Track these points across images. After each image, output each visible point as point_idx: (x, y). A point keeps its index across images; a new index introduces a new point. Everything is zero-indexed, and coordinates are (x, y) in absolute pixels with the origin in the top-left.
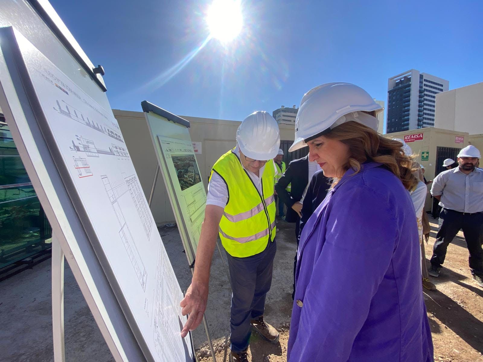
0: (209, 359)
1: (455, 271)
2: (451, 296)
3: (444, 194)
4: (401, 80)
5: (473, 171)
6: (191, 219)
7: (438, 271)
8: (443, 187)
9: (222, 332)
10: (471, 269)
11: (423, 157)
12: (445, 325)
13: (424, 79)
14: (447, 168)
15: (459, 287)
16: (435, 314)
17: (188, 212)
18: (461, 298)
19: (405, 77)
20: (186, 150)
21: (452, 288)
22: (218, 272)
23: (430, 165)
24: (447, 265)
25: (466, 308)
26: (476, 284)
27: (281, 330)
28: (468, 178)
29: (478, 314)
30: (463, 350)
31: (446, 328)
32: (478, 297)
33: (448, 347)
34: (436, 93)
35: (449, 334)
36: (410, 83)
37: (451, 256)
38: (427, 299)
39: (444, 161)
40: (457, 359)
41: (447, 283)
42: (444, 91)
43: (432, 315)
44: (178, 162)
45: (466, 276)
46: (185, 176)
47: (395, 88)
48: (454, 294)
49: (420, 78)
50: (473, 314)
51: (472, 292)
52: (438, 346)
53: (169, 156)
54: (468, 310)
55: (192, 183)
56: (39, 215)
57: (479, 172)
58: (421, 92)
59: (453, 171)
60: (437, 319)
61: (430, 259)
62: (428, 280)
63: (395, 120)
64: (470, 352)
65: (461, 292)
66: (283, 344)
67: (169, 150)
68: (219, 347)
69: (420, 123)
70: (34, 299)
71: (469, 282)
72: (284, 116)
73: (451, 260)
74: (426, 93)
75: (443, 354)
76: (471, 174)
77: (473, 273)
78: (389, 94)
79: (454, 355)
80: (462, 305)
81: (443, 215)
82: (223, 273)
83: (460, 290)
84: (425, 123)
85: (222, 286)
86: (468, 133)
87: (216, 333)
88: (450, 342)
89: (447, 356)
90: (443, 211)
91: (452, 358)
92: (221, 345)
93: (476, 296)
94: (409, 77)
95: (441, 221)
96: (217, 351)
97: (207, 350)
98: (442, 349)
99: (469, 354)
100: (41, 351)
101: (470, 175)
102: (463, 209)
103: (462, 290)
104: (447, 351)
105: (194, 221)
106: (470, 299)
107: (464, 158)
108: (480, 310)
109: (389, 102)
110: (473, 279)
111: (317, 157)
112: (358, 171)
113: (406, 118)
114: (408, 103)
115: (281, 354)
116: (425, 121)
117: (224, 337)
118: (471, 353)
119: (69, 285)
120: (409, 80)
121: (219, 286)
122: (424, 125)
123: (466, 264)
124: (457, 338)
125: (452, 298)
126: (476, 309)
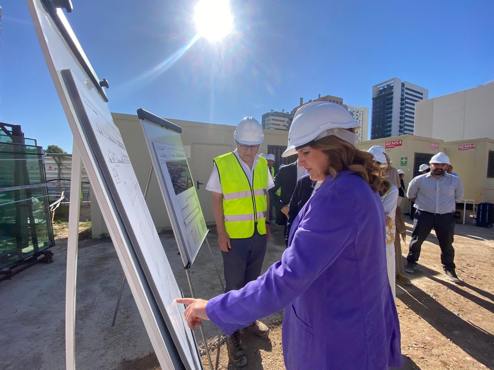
0: (203, 358)
1: (429, 268)
2: (425, 290)
3: (418, 196)
4: (384, 88)
5: (443, 176)
6: (185, 222)
7: (413, 268)
8: (417, 190)
9: (215, 332)
10: (443, 265)
11: (402, 162)
12: (419, 316)
13: (406, 88)
14: (423, 172)
15: (432, 282)
16: (410, 306)
17: (182, 216)
18: (433, 292)
19: (388, 85)
20: (178, 155)
21: (426, 283)
22: (209, 276)
23: (409, 170)
24: (422, 262)
25: (438, 300)
26: (448, 279)
27: (271, 327)
28: (439, 183)
29: (448, 306)
30: (434, 338)
31: (420, 318)
32: (449, 290)
33: (421, 335)
34: (416, 101)
35: (422, 324)
36: (393, 91)
37: (426, 254)
38: (403, 293)
39: (420, 166)
40: (429, 346)
41: (421, 279)
42: (424, 100)
43: (408, 307)
44: (172, 168)
45: (439, 272)
46: (178, 181)
47: (378, 95)
48: (428, 288)
49: (402, 86)
50: (444, 305)
51: (444, 286)
52: (412, 335)
53: (163, 161)
54: (439, 302)
55: (185, 188)
56: (15, 223)
57: (449, 177)
58: (402, 100)
59: (426, 176)
60: (412, 311)
61: (406, 257)
62: (404, 276)
63: (379, 126)
64: (440, 339)
65: (434, 286)
66: (273, 339)
67: (163, 156)
68: (212, 346)
69: (402, 130)
70: (16, 310)
71: (441, 277)
72: (273, 120)
73: (426, 258)
74: (407, 100)
75: (417, 342)
76: (442, 178)
77: (445, 269)
78: (373, 101)
79: (426, 342)
80: (434, 298)
81: (417, 216)
82: (214, 277)
83: (433, 284)
84: (406, 130)
85: (213, 289)
86: (443, 140)
87: (209, 332)
88: (423, 331)
89: (420, 343)
90: (417, 212)
91: (424, 344)
92: (214, 343)
93: (447, 289)
94: (392, 85)
95: (416, 221)
96: (210, 350)
97: (201, 349)
98: (416, 337)
99: (440, 341)
100: (29, 360)
101: (440, 179)
102: (434, 210)
103: (435, 284)
104: (420, 339)
105: (187, 225)
106: (442, 292)
107: (435, 164)
108: (450, 302)
109: (373, 109)
110: (445, 275)
111: (304, 163)
112: (335, 177)
113: (388, 124)
114: (391, 110)
115: (271, 348)
116: (406, 127)
117: (217, 336)
118: (442, 339)
119: (52, 295)
120: (392, 88)
121: (210, 290)
122: (405, 132)
123: (439, 261)
124: (430, 327)
125: (425, 291)
126: (447, 301)
